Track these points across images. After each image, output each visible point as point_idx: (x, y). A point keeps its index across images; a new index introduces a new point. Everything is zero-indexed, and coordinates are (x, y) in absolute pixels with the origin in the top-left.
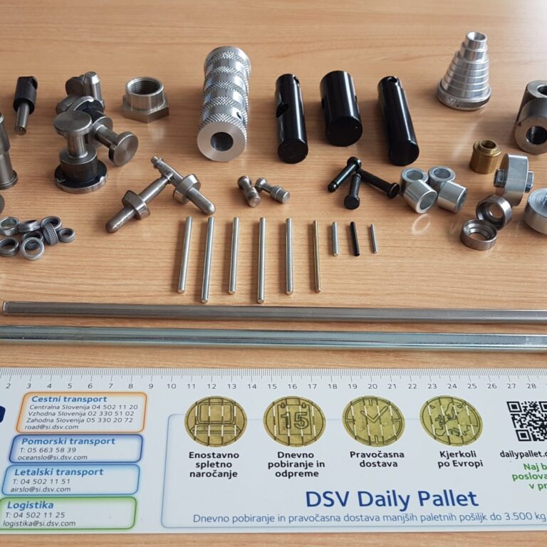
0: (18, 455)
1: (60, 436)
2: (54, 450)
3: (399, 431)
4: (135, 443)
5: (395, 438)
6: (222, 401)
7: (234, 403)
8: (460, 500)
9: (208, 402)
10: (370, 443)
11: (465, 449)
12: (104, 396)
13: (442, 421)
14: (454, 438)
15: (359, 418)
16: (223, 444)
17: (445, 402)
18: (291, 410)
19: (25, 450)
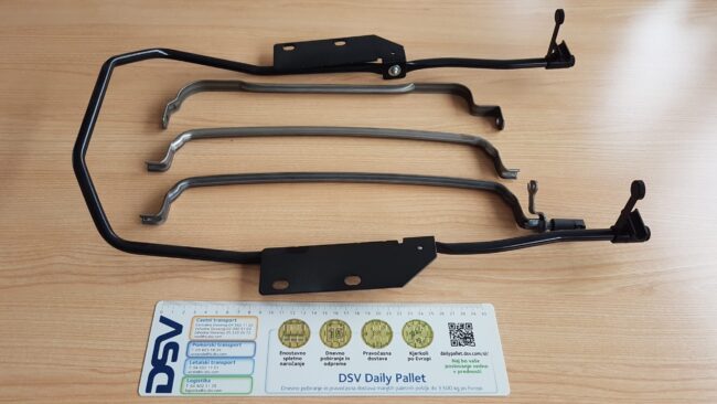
0: (191, 353)
1: (212, 342)
2: (209, 350)
3: (390, 340)
4: (251, 346)
5: (387, 344)
7: (304, 323)
8: (417, 379)
9: (290, 322)
10: (374, 347)
11: (423, 350)
12: (235, 318)
13: (413, 334)
14: (418, 345)
15: (369, 332)
16: (298, 347)
17: (416, 323)
18: (334, 327)
19: (194, 350)
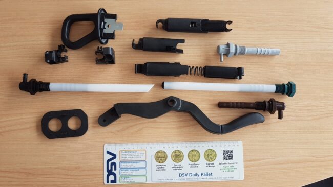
0: (121, 166)
2: (128, 165)
3: (199, 158)
4: (144, 163)
5: (198, 160)
6: (162, 152)
7: (165, 152)
8: (209, 175)
9: (159, 152)
10: (193, 162)
11: (212, 163)
12: (137, 151)
13: (208, 156)
14: (210, 160)
15: (191, 155)
16: (163, 162)
17: (210, 150)
18: (177, 154)
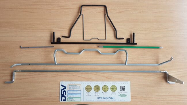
1: (72, 90)
4: (80, 91)
5: (107, 91)
6: (89, 86)
7: (90, 86)
8: (113, 98)
11: (114, 92)
12: (76, 85)
15: (104, 88)
17: (113, 86)
19: (69, 92)
